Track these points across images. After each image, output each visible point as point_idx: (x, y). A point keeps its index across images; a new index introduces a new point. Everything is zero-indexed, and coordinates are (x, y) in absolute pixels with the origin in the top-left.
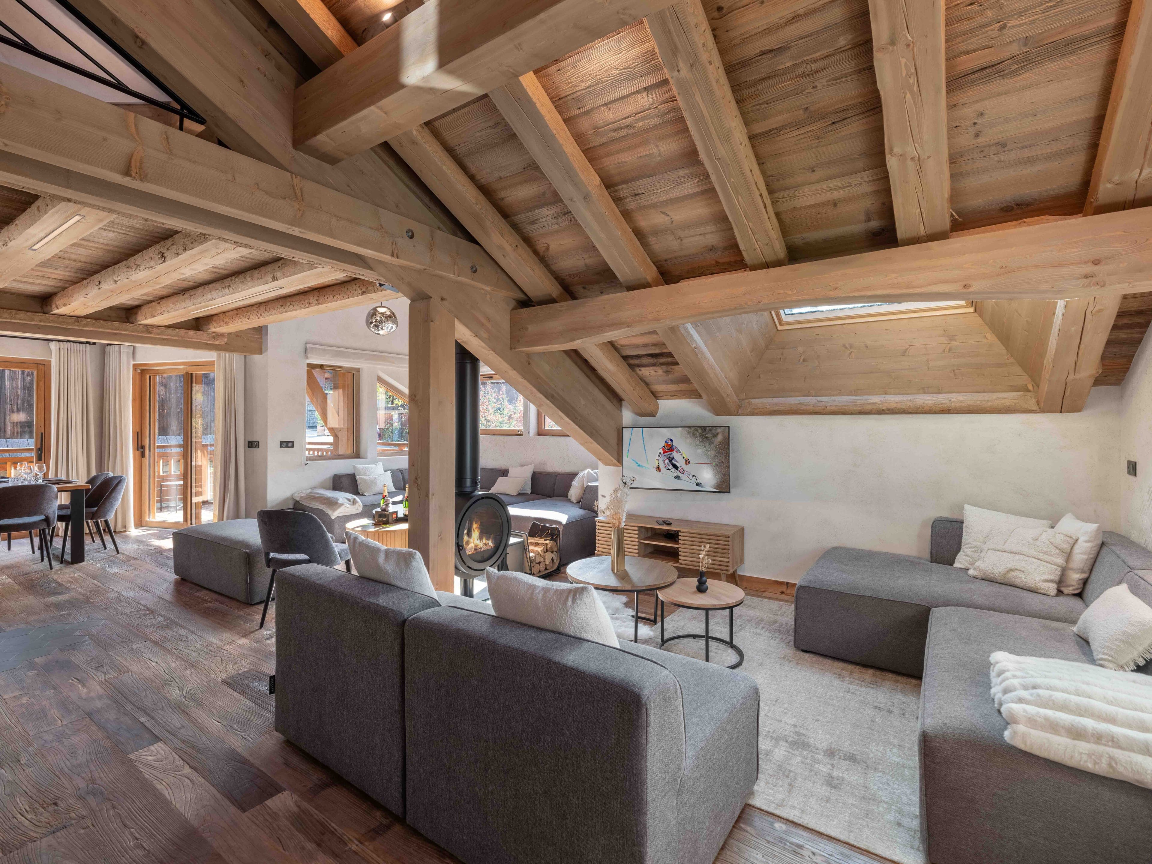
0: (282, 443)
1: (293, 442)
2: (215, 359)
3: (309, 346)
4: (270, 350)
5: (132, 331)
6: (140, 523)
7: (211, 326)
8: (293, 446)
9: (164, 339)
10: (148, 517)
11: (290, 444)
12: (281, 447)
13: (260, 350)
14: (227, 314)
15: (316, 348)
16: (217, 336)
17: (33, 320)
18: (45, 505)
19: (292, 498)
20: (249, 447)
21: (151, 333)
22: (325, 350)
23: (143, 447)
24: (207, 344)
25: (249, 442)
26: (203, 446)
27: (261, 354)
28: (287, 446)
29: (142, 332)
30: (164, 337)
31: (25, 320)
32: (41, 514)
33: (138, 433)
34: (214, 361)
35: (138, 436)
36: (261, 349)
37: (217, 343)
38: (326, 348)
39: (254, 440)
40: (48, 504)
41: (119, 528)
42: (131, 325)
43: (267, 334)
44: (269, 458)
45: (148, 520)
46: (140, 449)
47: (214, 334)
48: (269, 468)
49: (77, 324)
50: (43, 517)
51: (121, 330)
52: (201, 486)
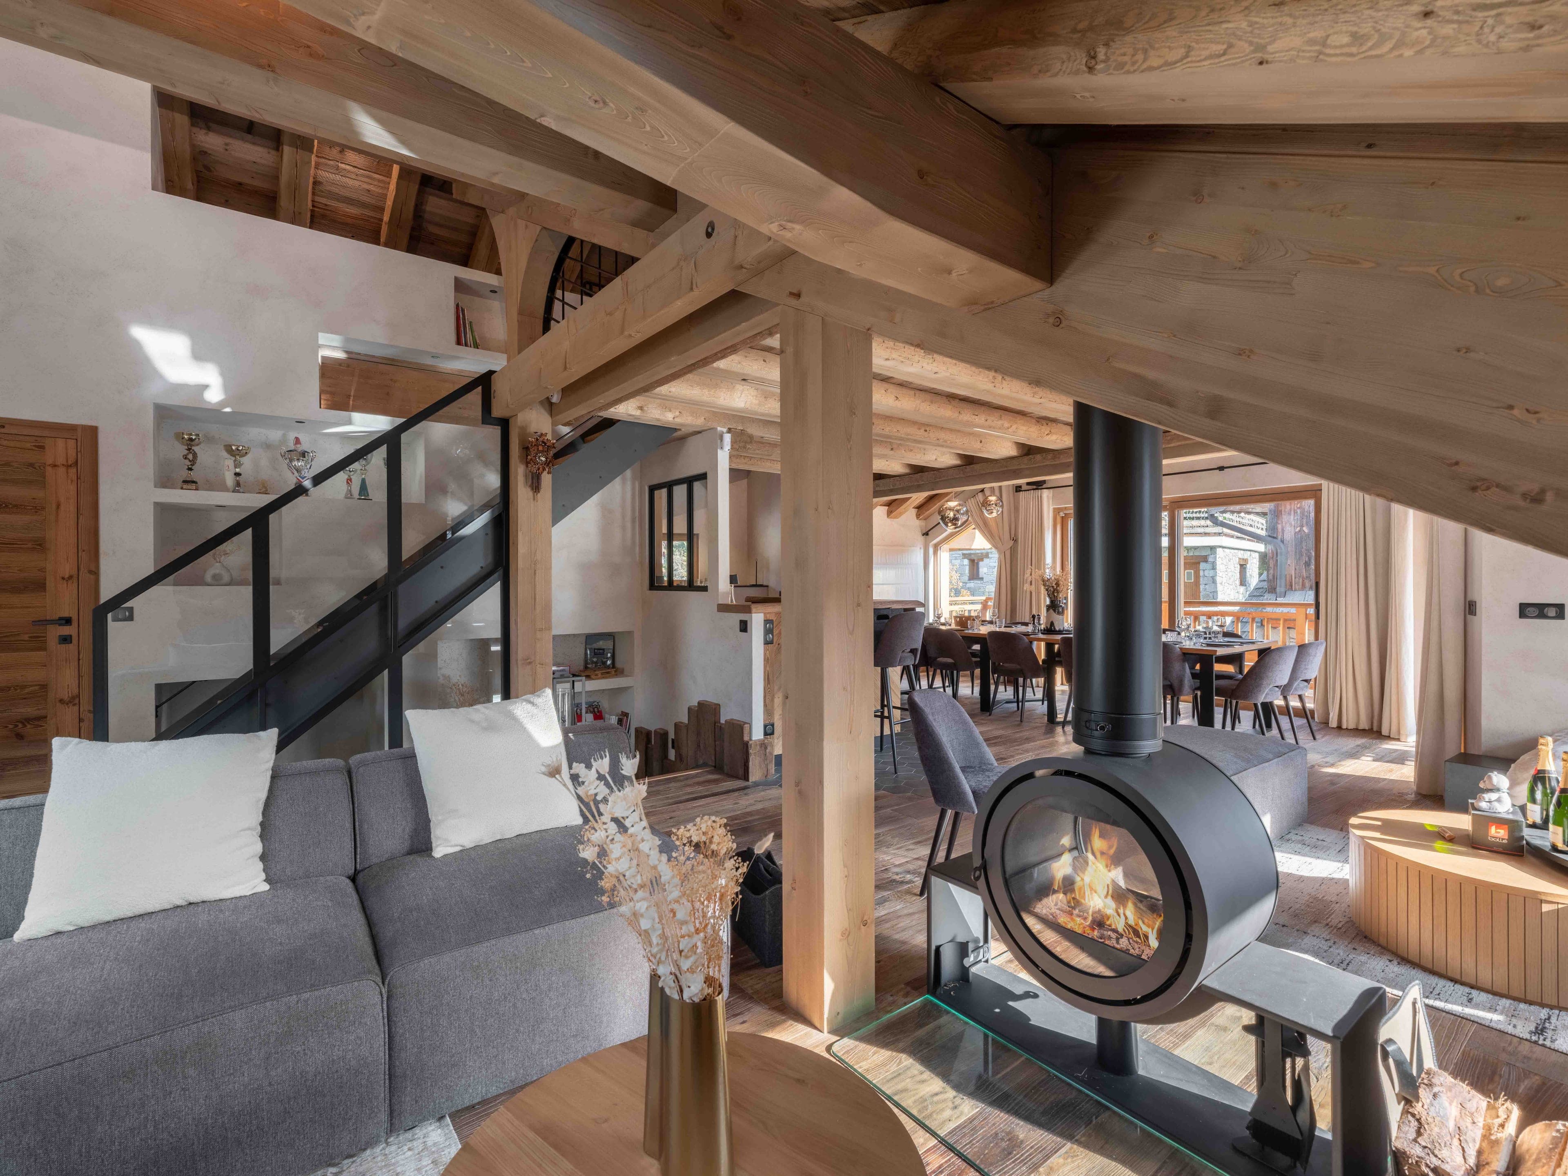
0: (1524, 607)
1: (1560, 606)
8: (1560, 617)
11: (1553, 612)
12: (1523, 615)
20: (1470, 613)
25: (1470, 603)
28: (1542, 616)
39: (1473, 599)
44: (1485, 639)
48: (1485, 659)
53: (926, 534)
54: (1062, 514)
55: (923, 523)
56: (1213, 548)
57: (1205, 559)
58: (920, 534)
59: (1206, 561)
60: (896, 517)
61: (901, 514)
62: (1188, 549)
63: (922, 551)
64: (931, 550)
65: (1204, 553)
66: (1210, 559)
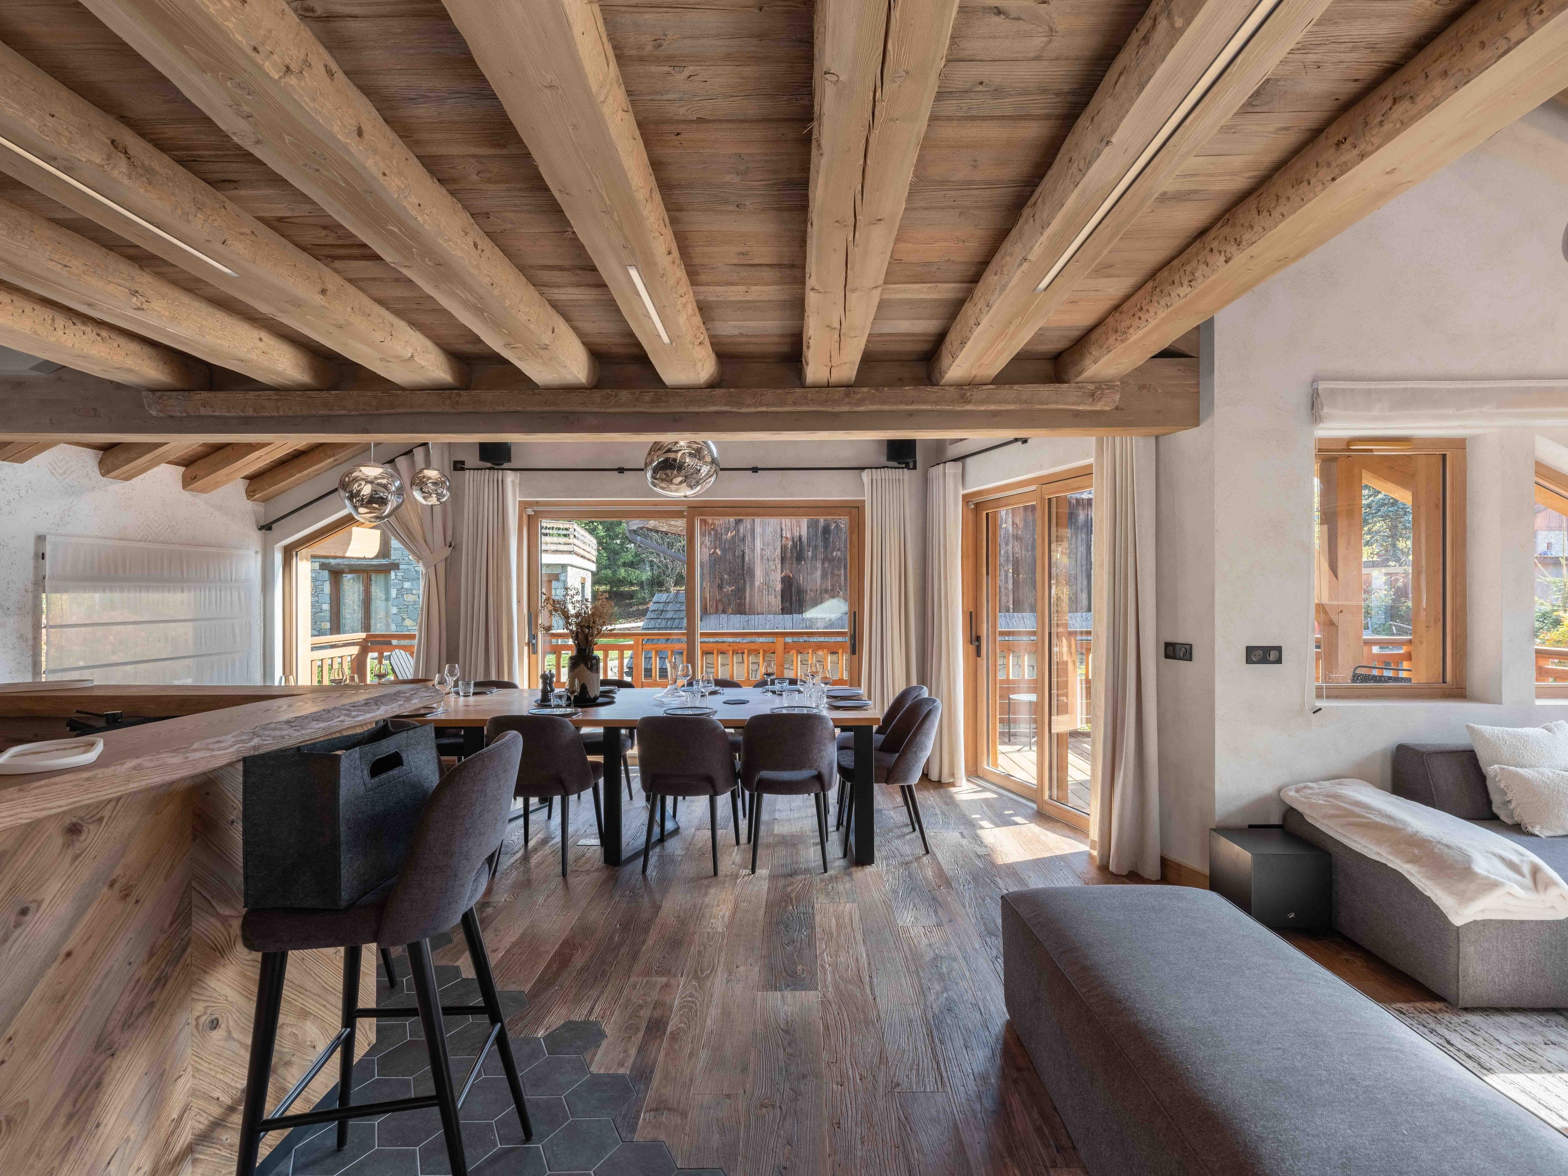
0: (1250, 650)
1: (1279, 649)
2: (1091, 460)
3: (1322, 386)
4: (1220, 409)
5: (936, 403)
6: (974, 772)
7: (1088, 361)
8: (1279, 661)
9: (995, 414)
10: (985, 762)
11: (1273, 655)
12: (1249, 661)
13: (1194, 418)
14: (1125, 307)
15: (1344, 390)
16: (1101, 387)
17: (783, 403)
18: (815, 751)
19: (1277, 797)
20: (1167, 656)
21: (969, 402)
22: (1369, 392)
23: (978, 639)
24: (1077, 414)
25: (1167, 645)
26: (1071, 634)
27: (1198, 425)
28: (1264, 660)
29: (953, 402)
30: (993, 407)
31: (774, 405)
32: (811, 767)
33: (971, 613)
34: (1090, 466)
35: (972, 619)
36: (1198, 411)
37: (1098, 407)
38: (1372, 385)
39: (1180, 640)
40: (820, 751)
41: (946, 779)
42: (935, 389)
43: (1211, 371)
44: (1219, 689)
45: (986, 767)
46: (974, 640)
47: (1091, 387)
48: (1220, 711)
49: (847, 400)
50: (815, 773)
51: (918, 403)
52: (1066, 695)
53: (267, 527)
54: (530, 511)
55: (260, 508)
56: (564, 567)
57: (556, 577)
58: (256, 529)
59: (558, 580)
60: (204, 490)
61: (217, 485)
62: (548, 565)
63: (259, 557)
64: (278, 558)
65: (555, 572)
66: (562, 578)
